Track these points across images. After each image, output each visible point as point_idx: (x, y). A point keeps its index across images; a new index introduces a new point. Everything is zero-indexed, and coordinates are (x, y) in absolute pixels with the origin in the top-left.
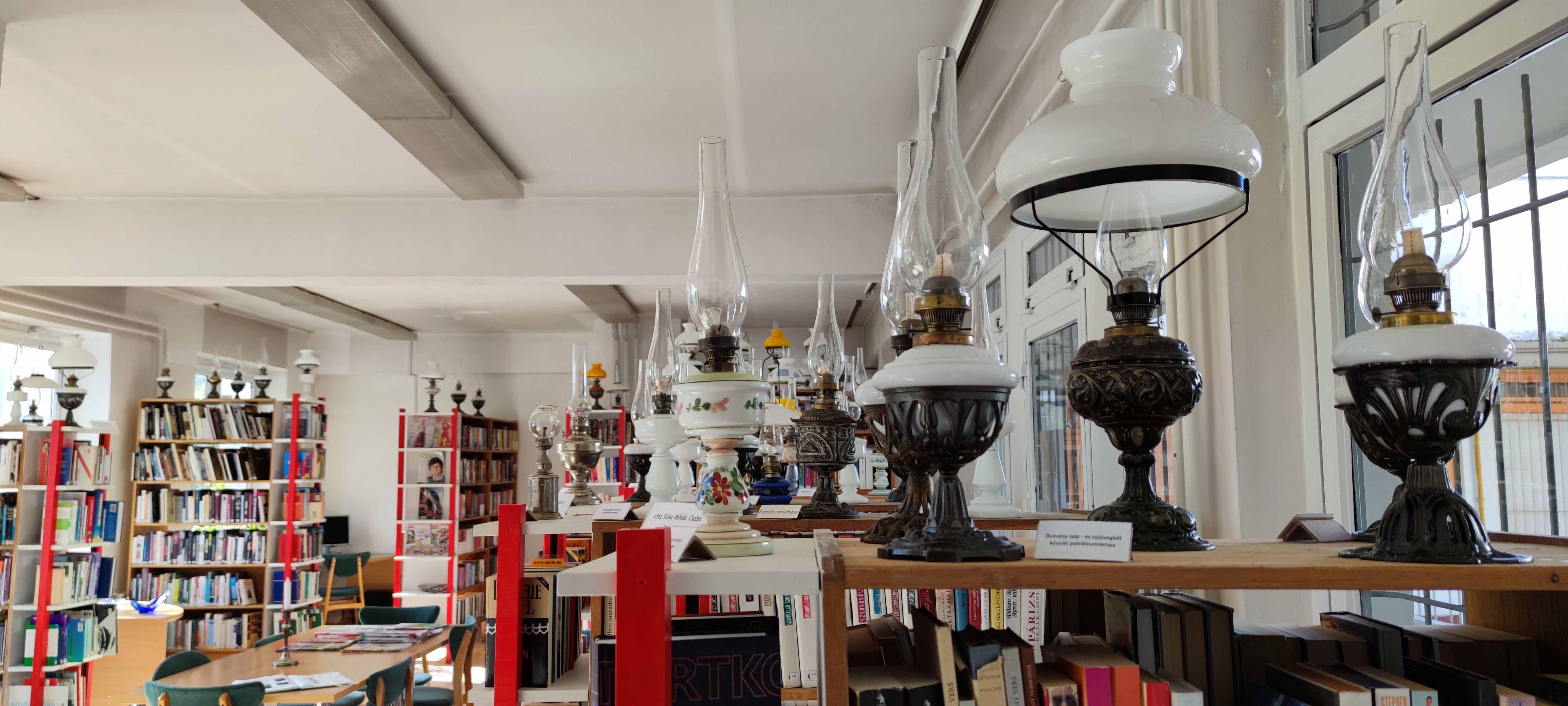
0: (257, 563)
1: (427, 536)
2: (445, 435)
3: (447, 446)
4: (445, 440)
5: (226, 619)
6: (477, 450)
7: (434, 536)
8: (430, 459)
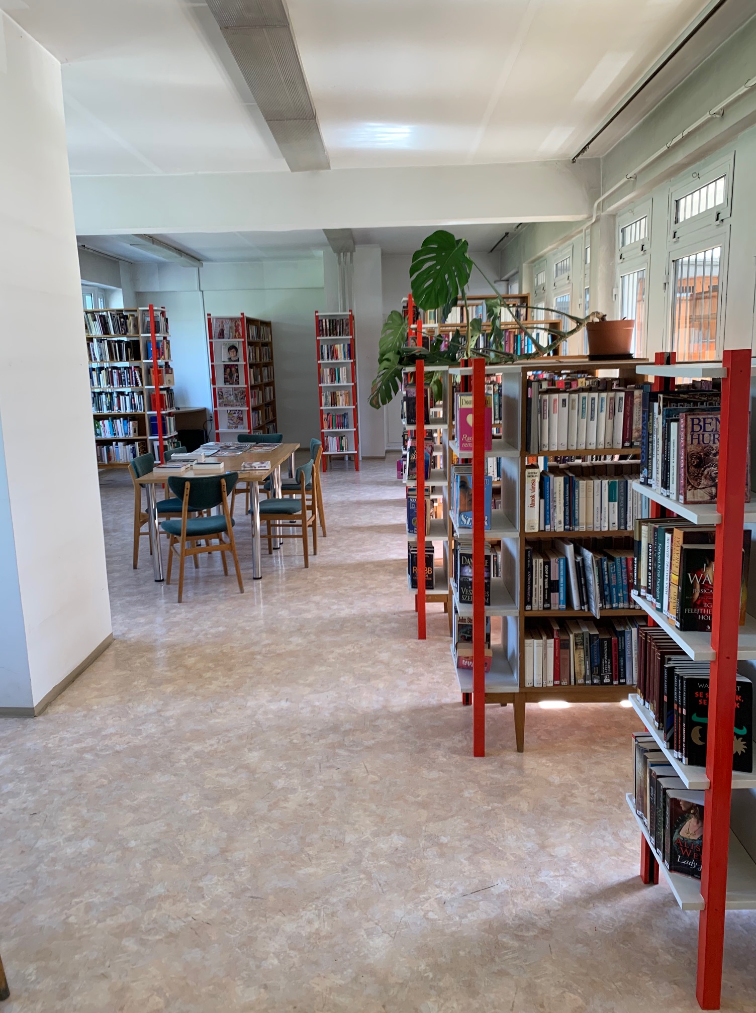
0: (139, 412)
1: (231, 395)
2: (237, 330)
3: (239, 338)
4: (237, 333)
5: (125, 445)
6: (254, 341)
7: (236, 396)
8: (229, 346)
